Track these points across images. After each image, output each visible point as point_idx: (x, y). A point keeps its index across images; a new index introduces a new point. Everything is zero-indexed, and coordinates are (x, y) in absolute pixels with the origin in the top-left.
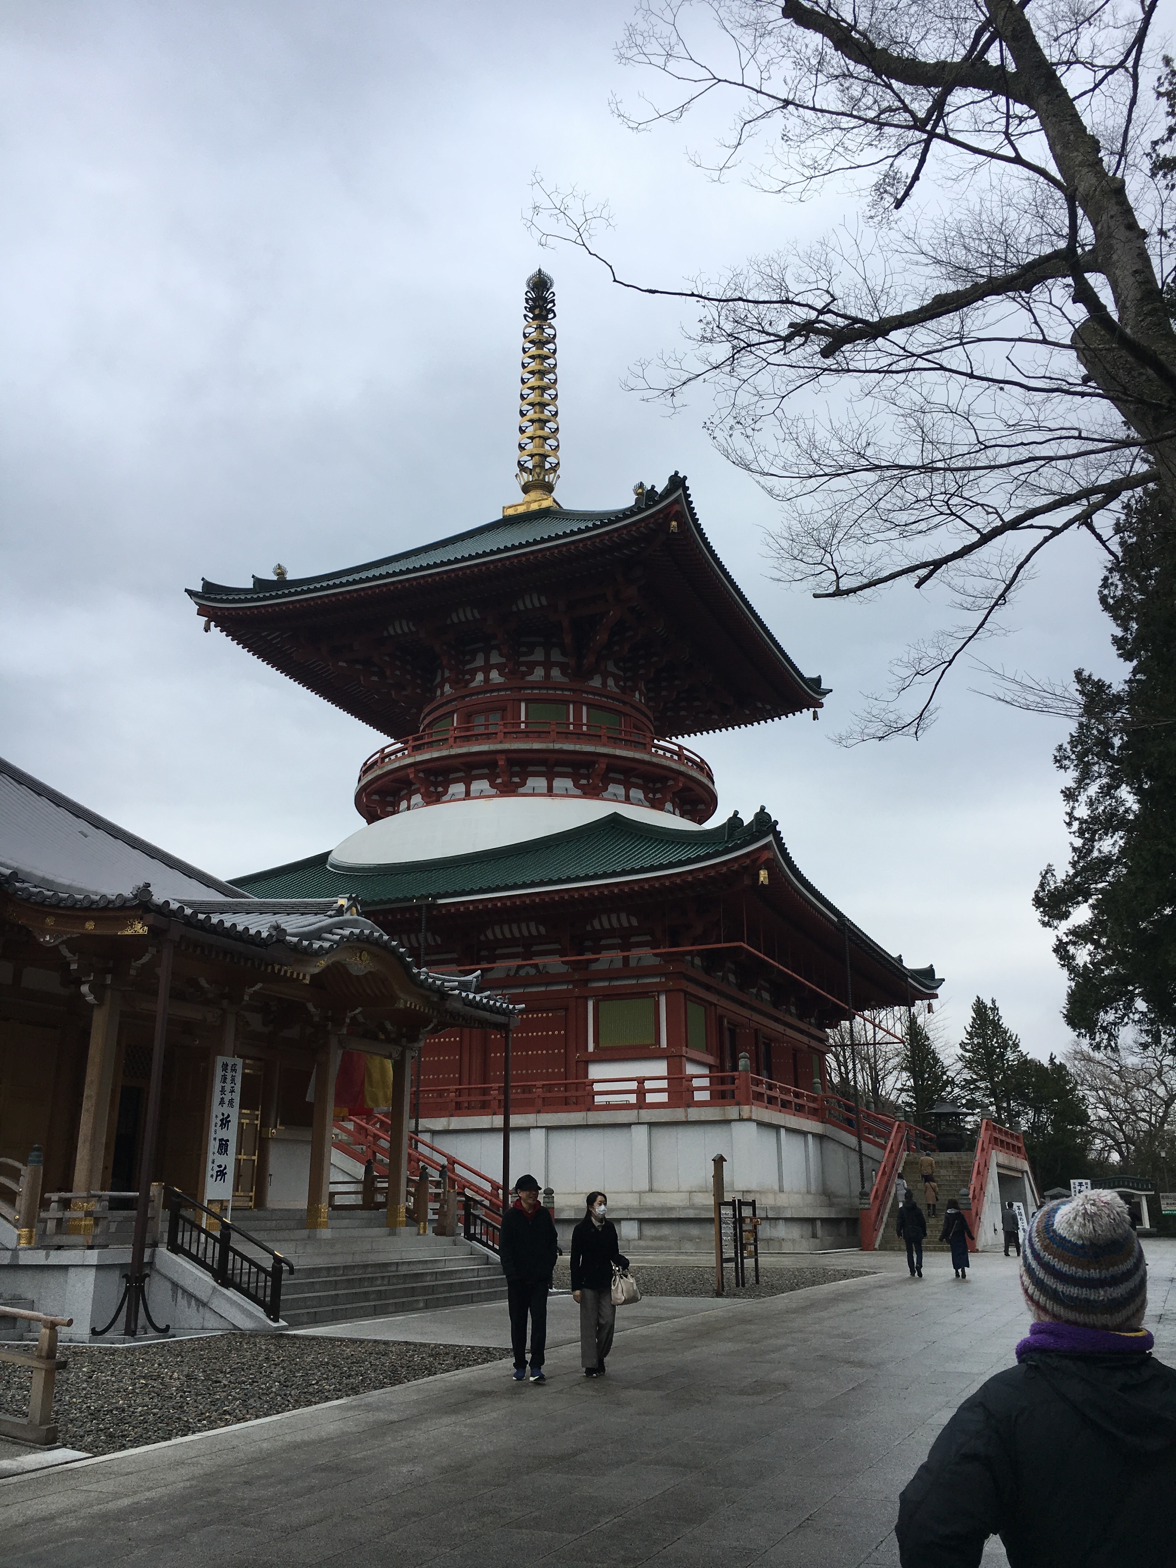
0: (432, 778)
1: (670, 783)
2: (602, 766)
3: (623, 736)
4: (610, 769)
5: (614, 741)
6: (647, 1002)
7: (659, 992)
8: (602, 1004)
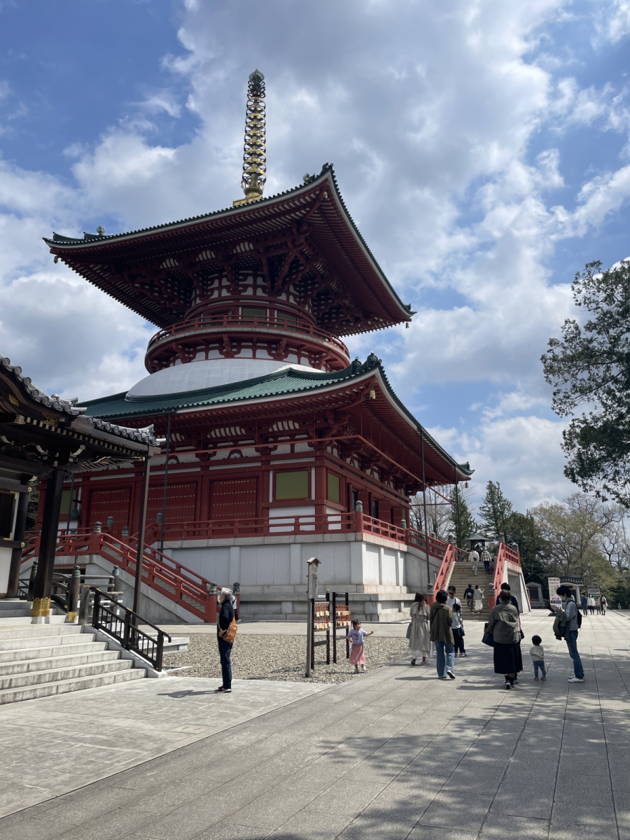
0: (187, 349)
1: (324, 354)
2: (284, 342)
3: (298, 326)
4: (288, 345)
5: (291, 328)
6: (305, 473)
7: (311, 467)
8: (278, 475)
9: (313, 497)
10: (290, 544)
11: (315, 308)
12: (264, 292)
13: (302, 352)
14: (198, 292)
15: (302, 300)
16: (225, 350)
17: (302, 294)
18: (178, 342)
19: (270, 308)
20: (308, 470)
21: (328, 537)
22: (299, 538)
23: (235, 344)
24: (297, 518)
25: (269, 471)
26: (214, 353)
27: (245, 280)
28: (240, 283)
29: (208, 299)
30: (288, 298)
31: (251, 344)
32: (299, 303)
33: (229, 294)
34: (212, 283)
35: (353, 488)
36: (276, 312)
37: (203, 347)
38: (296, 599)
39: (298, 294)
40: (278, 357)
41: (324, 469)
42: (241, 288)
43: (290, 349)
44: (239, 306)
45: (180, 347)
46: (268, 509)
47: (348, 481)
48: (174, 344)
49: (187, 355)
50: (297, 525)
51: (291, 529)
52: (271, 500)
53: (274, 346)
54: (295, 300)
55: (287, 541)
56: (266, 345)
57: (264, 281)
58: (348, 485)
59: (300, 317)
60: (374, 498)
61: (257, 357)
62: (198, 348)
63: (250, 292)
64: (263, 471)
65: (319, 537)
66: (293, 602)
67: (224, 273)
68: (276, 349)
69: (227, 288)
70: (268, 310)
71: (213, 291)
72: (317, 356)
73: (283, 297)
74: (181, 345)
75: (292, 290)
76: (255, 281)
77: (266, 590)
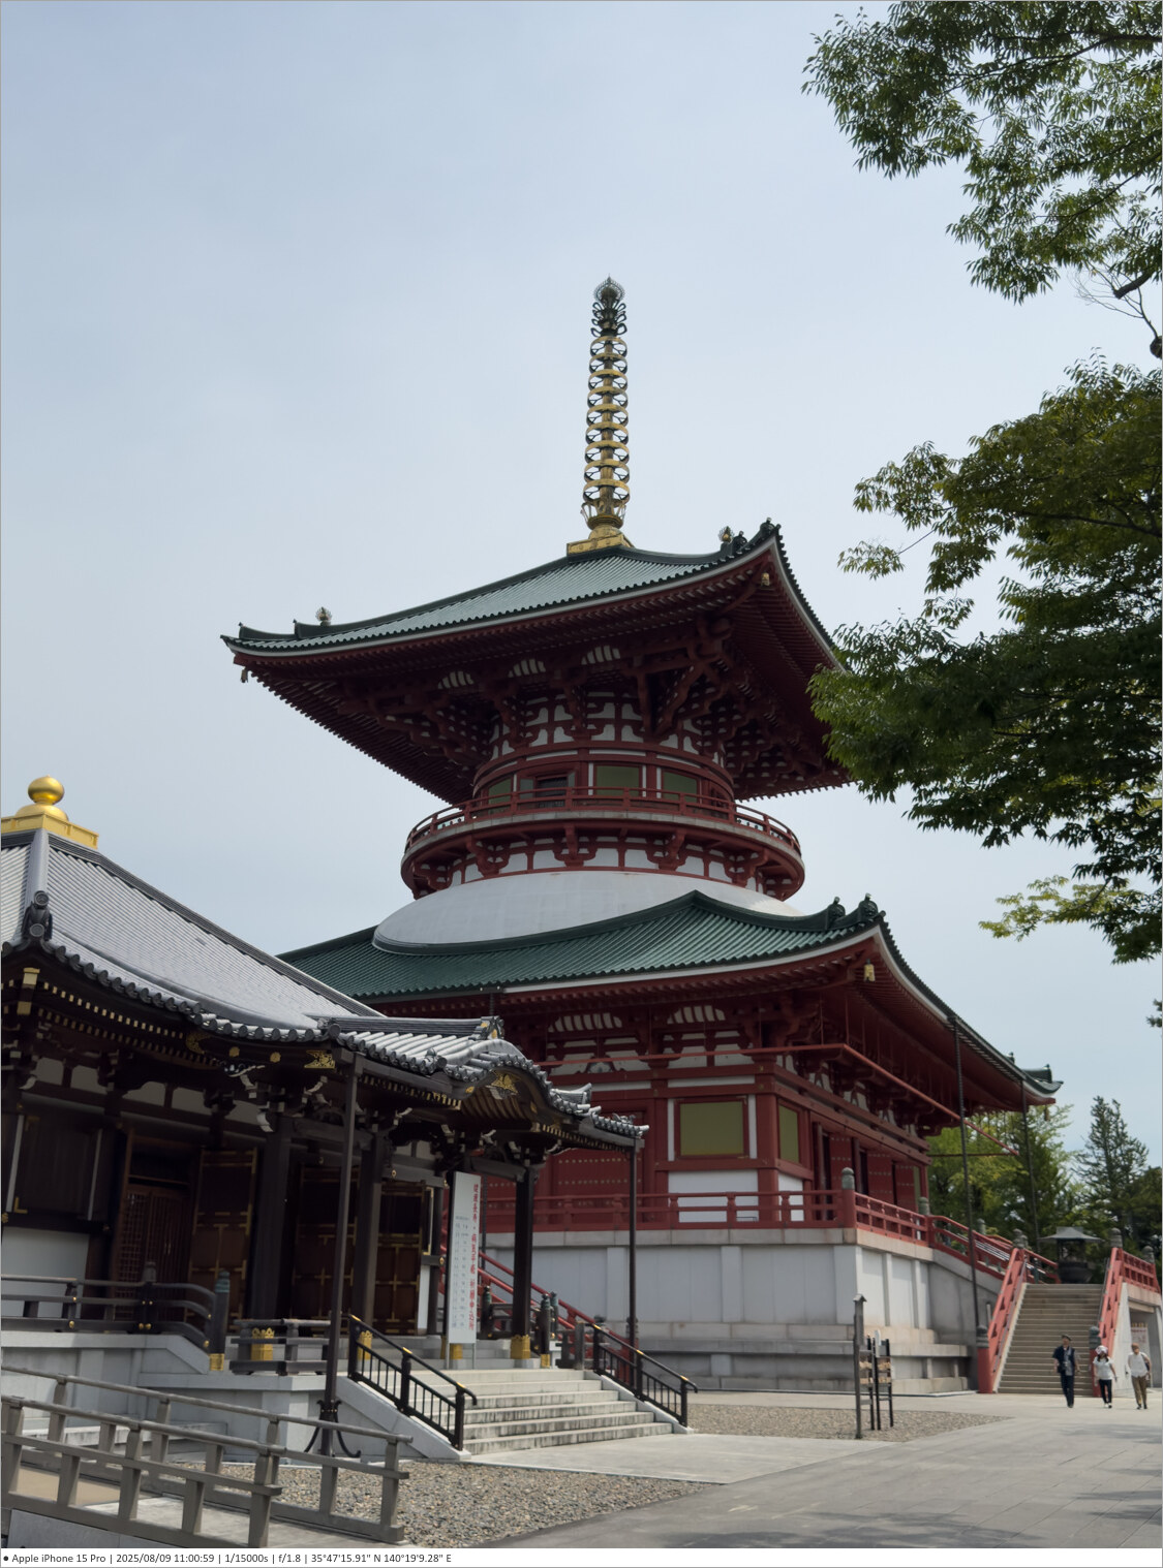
0: (491, 848)
1: (754, 856)
2: (681, 836)
3: (701, 804)
4: (688, 840)
5: (693, 810)
6: (736, 1106)
7: (747, 1095)
8: (683, 1106)
9: (753, 1154)
10: (719, 1246)
11: (731, 755)
12: (636, 732)
13: (713, 852)
14: (506, 730)
15: (708, 744)
16: (565, 852)
17: (707, 733)
18: (476, 836)
19: (647, 765)
20: (742, 1100)
21: (791, 1235)
22: (738, 1235)
23: (585, 839)
24: (731, 1196)
25: (666, 1100)
26: (544, 858)
27: (599, 709)
28: (591, 716)
29: (527, 745)
30: (681, 744)
31: (614, 839)
32: (701, 750)
33: (569, 739)
34: (536, 716)
35: (824, 1131)
36: (659, 771)
37: (524, 844)
38: (738, 1350)
39: (699, 732)
40: (667, 866)
41: (774, 1099)
42: (591, 727)
43: (690, 847)
44: (587, 762)
45: (479, 844)
46: (667, 1172)
47: (815, 1117)
48: (469, 838)
49: (490, 860)
50: (731, 1210)
51: (722, 1217)
52: (671, 1156)
53: (658, 842)
54: (694, 745)
55: (715, 1241)
56: (643, 841)
57: (637, 711)
58: (814, 1126)
59: (704, 778)
60: (861, 1147)
61: (627, 865)
62: (513, 846)
63: (608, 734)
64: (656, 1099)
65: (774, 1235)
66: (733, 1355)
67: (560, 697)
68: (663, 849)
69: (566, 725)
70: (644, 769)
71: (536, 730)
72: (741, 858)
73: (672, 742)
74: (482, 840)
75: (688, 725)
76: (618, 712)
77: (678, 1333)
